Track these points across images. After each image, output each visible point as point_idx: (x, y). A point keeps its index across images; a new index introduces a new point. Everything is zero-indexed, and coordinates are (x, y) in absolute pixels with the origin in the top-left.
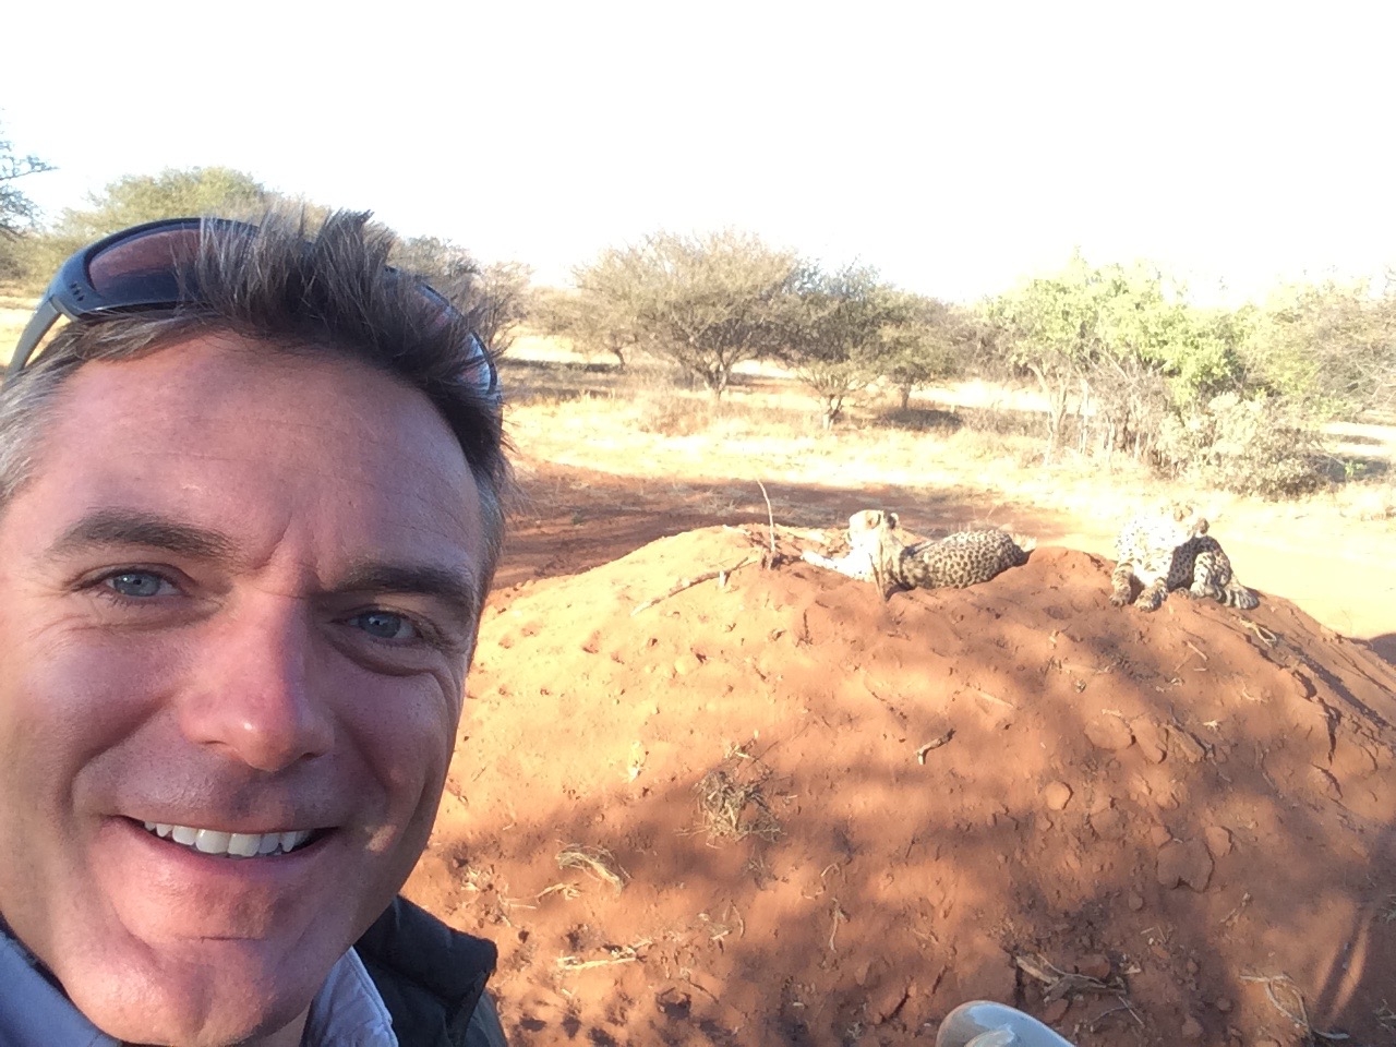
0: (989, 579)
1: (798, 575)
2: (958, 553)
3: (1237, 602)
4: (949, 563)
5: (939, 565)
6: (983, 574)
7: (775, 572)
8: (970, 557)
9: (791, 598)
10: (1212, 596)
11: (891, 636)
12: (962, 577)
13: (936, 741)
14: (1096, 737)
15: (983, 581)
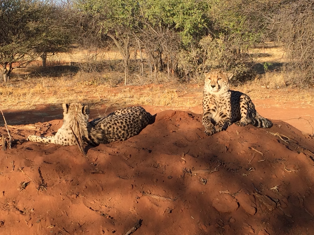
0: (138, 133)
1: (28, 149)
2: (119, 121)
3: (263, 125)
4: (115, 127)
5: (110, 129)
6: (134, 131)
7: (14, 150)
8: (126, 122)
9: (29, 163)
10: (251, 123)
11: (94, 173)
12: (123, 134)
13: (133, 228)
14: (219, 208)
15: (135, 135)
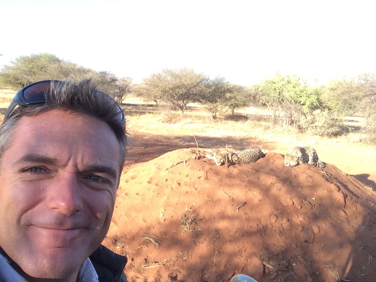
0: (255, 161)
1: (205, 161)
2: (248, 155)
3: (320, 166)
4: (245, 158)
5: (242, 158)
6: (254, 161)
7: (199, 161)
8: (251, 156)
9: (203, 168)
10: (313, 164)
11: (230, 177)
12: (248, 161)
13: (242, 205)
14: (283, 203)
